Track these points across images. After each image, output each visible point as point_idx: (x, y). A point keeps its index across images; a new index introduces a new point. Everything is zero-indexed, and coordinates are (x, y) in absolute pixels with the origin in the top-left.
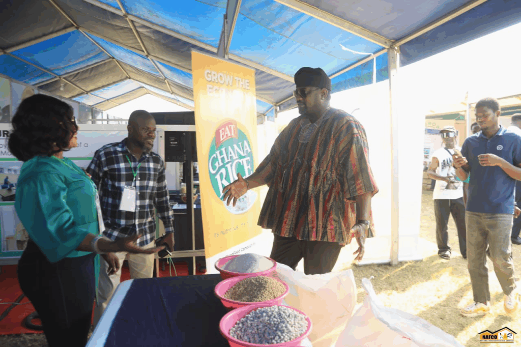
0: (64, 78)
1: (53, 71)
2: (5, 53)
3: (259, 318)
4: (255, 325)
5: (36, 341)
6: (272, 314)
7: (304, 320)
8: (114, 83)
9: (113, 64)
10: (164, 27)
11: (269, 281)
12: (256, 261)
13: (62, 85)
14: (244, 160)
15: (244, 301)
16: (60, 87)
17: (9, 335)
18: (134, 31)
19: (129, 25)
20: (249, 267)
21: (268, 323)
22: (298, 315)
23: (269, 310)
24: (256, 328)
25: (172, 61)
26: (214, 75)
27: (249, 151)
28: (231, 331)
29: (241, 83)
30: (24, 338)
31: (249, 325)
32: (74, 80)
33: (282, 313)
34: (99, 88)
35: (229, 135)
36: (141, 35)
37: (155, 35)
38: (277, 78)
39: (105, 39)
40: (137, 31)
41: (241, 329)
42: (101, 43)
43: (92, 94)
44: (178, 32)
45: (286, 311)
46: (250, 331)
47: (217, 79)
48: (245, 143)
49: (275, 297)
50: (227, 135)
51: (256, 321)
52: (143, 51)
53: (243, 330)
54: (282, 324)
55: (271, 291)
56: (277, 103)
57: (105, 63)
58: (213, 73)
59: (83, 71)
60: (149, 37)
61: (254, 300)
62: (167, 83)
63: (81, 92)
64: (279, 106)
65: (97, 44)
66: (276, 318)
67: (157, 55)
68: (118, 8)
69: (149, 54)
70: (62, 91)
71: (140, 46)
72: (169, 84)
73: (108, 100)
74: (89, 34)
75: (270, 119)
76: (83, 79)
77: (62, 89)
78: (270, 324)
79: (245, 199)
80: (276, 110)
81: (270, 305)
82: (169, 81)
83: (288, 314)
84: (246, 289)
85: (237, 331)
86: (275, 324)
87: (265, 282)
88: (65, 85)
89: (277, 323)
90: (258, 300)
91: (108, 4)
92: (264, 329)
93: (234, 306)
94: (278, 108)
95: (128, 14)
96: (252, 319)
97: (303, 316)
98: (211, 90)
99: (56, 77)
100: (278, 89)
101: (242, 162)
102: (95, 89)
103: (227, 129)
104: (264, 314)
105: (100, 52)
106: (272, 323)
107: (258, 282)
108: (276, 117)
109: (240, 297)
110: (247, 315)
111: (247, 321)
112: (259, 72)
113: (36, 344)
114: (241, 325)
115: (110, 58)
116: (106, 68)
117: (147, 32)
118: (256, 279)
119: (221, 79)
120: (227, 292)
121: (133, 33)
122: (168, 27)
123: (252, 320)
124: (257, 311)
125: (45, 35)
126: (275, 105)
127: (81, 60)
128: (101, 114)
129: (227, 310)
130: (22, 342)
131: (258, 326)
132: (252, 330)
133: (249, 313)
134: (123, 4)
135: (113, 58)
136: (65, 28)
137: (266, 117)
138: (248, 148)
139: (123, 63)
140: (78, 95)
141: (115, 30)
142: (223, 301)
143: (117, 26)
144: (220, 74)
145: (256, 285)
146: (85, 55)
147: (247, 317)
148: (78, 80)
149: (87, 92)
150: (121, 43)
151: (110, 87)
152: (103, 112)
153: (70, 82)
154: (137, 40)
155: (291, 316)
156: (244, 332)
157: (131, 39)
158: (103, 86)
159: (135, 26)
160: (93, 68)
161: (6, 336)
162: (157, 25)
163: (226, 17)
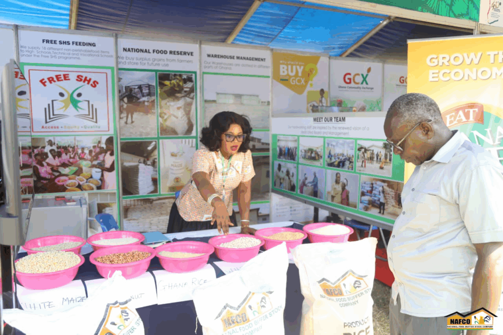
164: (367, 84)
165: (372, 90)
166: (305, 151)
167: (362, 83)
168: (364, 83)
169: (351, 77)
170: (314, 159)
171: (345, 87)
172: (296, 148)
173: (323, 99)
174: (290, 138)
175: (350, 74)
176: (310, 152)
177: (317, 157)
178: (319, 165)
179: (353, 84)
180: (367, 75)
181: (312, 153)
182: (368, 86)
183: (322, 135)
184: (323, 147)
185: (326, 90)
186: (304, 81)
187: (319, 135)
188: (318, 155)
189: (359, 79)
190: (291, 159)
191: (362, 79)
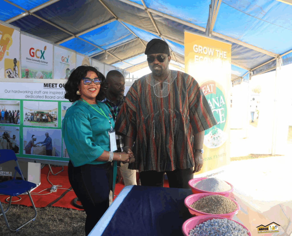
0: (108, 51)
1: (102, 47)
2: (76, 37)
3: (212, 225)
4: (209, 230)
5: (77, 214)
6: (222, 224)
7: (246, 233)
8: (139, 54)
9: (138, 42)
10: (170, 16)
11: (225, 200)
12: (218, 184)
13: (107, 56)
14: (220, 110)
15: (204, 212)
16: (106, 57)
17: (63, 208)
18: (152, 19)
19: (148, 15)
20: (212, 187)
21: (218, 231)
22: (241, 229)
23: (220, 221)
24: (209, 233)
25: (177, 39)
26: (200, 48)
27: (224, 103)
28: (191, 232)
29: (220, 54)
30: (71, 212)
31: (205, 230)
32: (114, 52)
33: (229, 225)
34: (129, 58)
35: (209, 91)
36: (156, 22)
37: (165, 21)
38: (252, 50)
39: (134, 25)
40: (153, 19)
41: (199, 231)
42: (131, 28)
43: (124, 61)
44: (180, 19)
45: (233, 225)
46: (205, 234)
47: (202, 51)
48: (221, 98)
49: (227, 213)
50: (208, 91)
51: (209, 227)
52: (157, 33)
53: (199, 232)
54: (228, 233)
55: (225, 207)
56: (252, 69)
57: (133, 42)
58: (200, 46)
59: (119, 47)
60: (161, 23)
61: (211, 212)
62: (173, 54)
63: (117, 60)
64: (253, 71)
65: (128, 29)
66: (224, 228)
67: (166, 35)
68: (142, 5)
69: (161, 34)
70: (107, 60)
71: (156, 29)
72: (174, 55)
73: (134, 65)
74: (124, 22)
75: (246, 80)
76: (120, 52)
77: (106, 58)
78: (219, 231)
79: (218, 138)
80: (250, 74)
81: (221, 218)
82: (174, 53)
83: (234, 227)
84: (207, 203)
85: (195, 232)
86: (223, 233)
87: (222, 200)
88: (109, 56)
89: (225, 232)
90: (214, 212)
91: (136, 3)
92: (214, 235)
93: (196, 214)
94: (252, 72)
95: (148, 8)
96: (207, 225)
97: (246, 231)
98: (197, 59)
99: (103, 51)
100: (252, 59)
101: (218, 111)
102: (127, 59)
103: (208, 86)
104: (216, 224)
105: (130, 34)
106: (221, 231)
107: (217, 199)
108: (250, 79)
109: (202, 208)
110: (204, 222)
111: (203, 226)
112: (238, 46)
113: (77, 216)
114: (198, 229)
115: (137, 38)
116: (134, 45)
117: (160, 19)
118: (216, 197)
119: (205, 52)
120: (194, 203)
121: (151, 21)
122: (174, 16)
123: (207, 227)
124: (212, 221)
125: (98, 24)
126: (250, 71)
127: (119, 39)
128: (129, 75)
129: (190, 216)
130: (70, 213)
131: (210, 231)
132: (206, 234)
133: (206, 221)
134: (145, 2)
135: (139, 38)
136: (110, 19)
137: (243, 79)
138: (223, 101)
139: (144, 41)
140: (116, 62)
141: (140, 19)
142: (189, 209)
143: (141, 16)
144: (205, 48)
145: (215, 202)
146: (121, 37)
147: (204, 224)
148: (116, 53)
149: (122, 60)
150: (143, 28)
151: (136, 57)
152: (130, 73)
153: (111, 53)
154: (154, 25)
155: (236, 229)
156: (200, 234)
157: (149, 25)
158: (132, 57)
159: (152, 16)
160: (125, 45)
161: (62, 208)
162: (166, 14)
163: (210, 6)
164: (44, 59)
165: (47, 64)
166: (32, 114)
167: (41, 58)
168: (42, 58)
169: (34, 51)
170: (46, 121)
171: (30, 59)
172: (18, 112)
173: (16, 67)
174: (9, 102)
175: (33, 49)
176: (40, 115)
177: (50, 120)
178: (54, 126)
179: (35, 58)
180: (44, 52)
181: (42, 115)
182: (45, 61)
183: (56, 99)
184: (57, 110)
185: (18, 59)
186: (3, 49)
187: (52, 99)
188: (51, 118)
189: (39, 54)
190: (10, 122)
191: (41, 55)
